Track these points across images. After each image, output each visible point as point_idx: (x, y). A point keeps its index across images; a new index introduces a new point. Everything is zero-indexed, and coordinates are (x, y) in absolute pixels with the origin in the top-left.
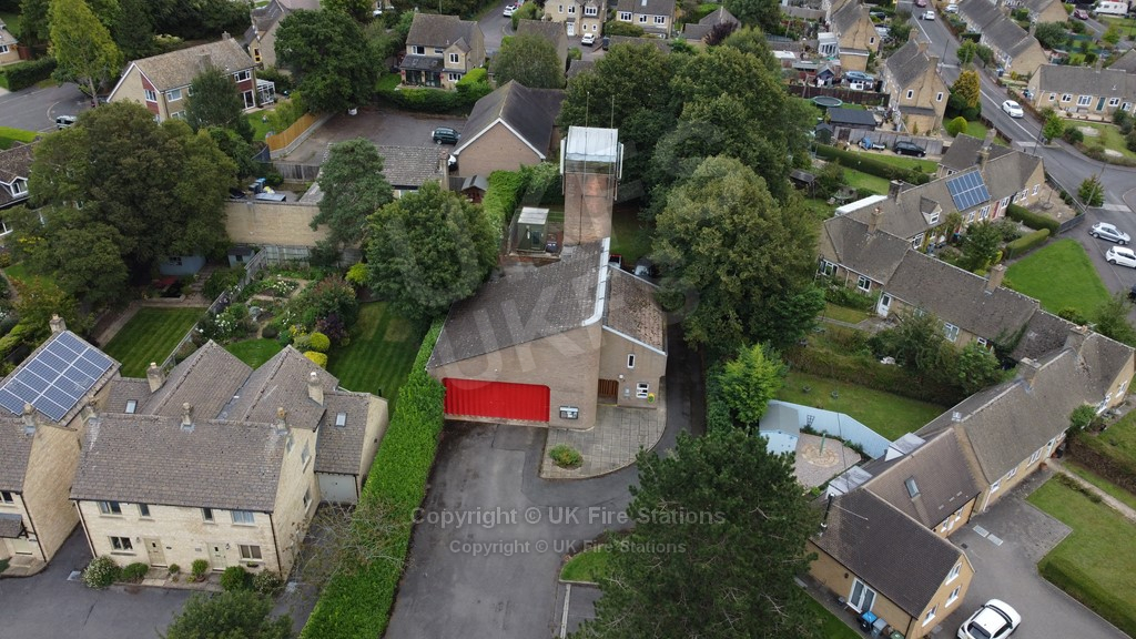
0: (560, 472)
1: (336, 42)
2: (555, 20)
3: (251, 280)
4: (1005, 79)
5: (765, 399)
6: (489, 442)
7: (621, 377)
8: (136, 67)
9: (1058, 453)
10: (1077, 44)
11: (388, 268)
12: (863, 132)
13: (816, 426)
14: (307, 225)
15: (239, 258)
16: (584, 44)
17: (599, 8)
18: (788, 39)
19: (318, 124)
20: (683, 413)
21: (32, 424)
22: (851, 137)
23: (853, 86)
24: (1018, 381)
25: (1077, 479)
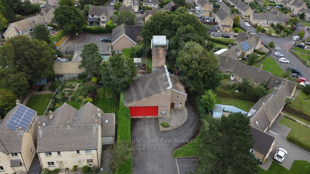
0: (165, 129)
1: (73, 15)
2: (126, 6)
3: (63, 85)
4: (243, 17)
5: (214, 104)
6: (143, 123)
7: (175, 102)
8: (13, 24)
9: (283, 110)
10: (258, 7)
11: (109, 78)
12: (214, 33)
13: (225, 110)
14: (77, 67)
15: (58, 78)
16: (135, 12)
17: (138, 2)
18: (188, 9)
19: (67, 39)
20: (191, 110)
21: (22, 132)
22: (211, 34)
23: (208, 21)
24: (274, 93)
25: (289, 116)
